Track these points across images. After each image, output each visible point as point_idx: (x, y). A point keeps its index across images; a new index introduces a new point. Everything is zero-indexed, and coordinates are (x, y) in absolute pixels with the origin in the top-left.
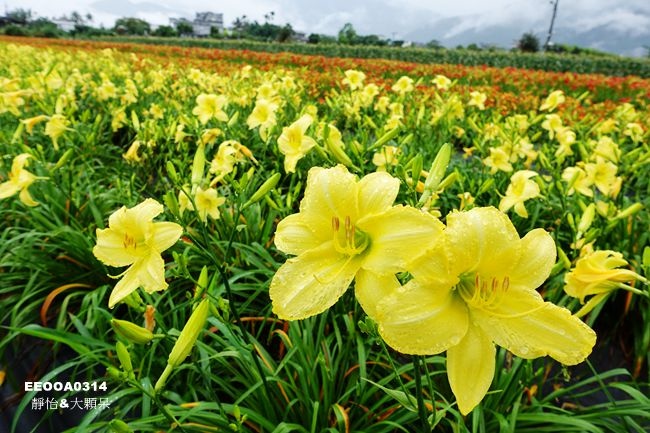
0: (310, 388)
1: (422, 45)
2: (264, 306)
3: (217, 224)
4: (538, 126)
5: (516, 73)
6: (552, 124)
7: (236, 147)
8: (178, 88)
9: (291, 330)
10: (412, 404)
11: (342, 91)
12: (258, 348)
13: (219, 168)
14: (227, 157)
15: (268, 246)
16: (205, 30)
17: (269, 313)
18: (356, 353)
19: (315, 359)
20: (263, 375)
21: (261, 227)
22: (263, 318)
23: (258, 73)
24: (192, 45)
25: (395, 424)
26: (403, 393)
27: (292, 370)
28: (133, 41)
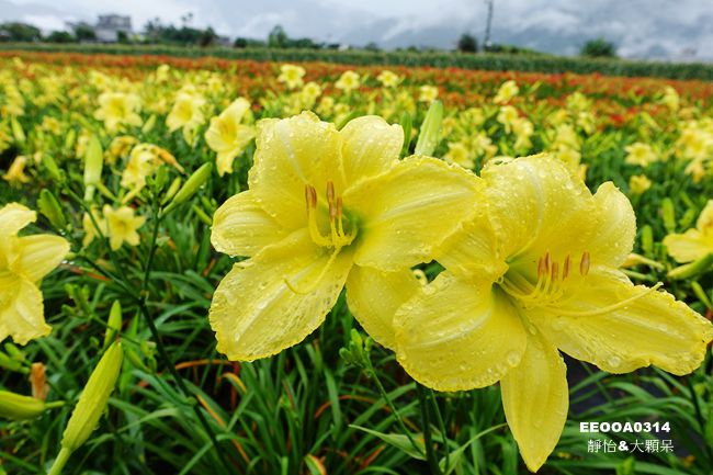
0: (274, 441)
1: (359, 48)
2: (207, 346)
3: (139, 253)
4: (494, 119)
5: (460, 73)
6: (508, 116)
7: (153, 151)
8: (77, 97)
9: (244, 372)
10: (417, 449)
11: (279, 93)
12: (203, 399)
13: (133, 180)
14: (143, 165)
15: (206, 273)
16: (110, 35)
17: (214, 354)
18: (325, 389)
19: (276, 402)
20: (212, 433)
21: (196, 251)
22: (206, 361)
23: (177, 74)
24: (96, 51)
25: (383, 469)
26: (405, 437)
27: (249, 420)
28: (19, 49)
